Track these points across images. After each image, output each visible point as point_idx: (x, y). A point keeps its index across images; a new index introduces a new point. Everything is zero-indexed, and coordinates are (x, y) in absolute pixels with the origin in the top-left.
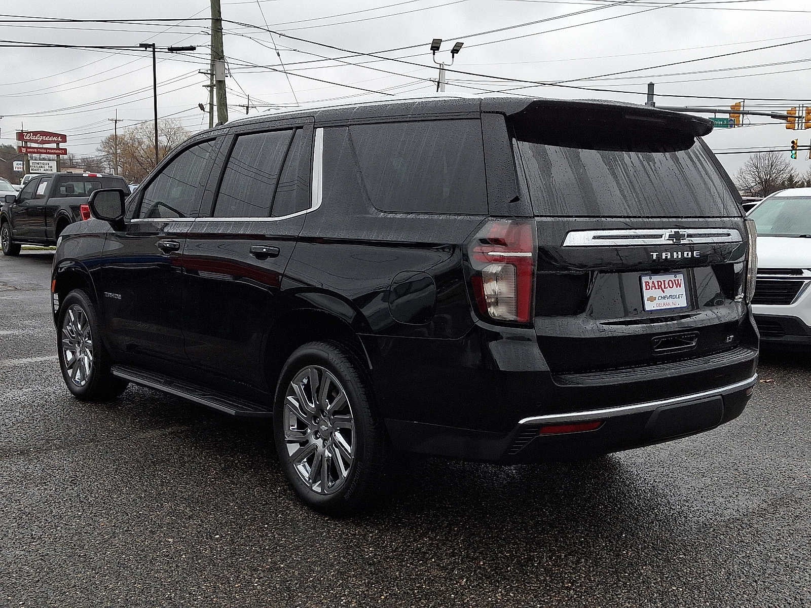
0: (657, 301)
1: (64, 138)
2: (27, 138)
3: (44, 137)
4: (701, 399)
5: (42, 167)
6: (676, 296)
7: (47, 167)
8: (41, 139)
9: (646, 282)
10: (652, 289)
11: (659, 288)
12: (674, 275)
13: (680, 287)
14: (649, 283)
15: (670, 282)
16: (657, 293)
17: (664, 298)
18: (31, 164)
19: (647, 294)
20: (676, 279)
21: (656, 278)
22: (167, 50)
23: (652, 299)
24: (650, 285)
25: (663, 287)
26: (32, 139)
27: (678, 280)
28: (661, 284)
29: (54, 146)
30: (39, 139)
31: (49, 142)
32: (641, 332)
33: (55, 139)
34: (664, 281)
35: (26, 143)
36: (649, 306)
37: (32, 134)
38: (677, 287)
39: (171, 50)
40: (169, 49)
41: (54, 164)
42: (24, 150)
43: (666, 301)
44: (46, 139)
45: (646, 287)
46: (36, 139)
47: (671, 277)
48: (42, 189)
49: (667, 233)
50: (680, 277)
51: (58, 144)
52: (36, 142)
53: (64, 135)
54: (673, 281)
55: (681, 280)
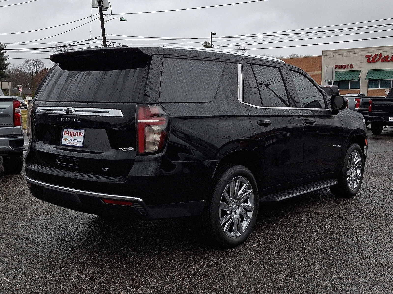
0: (68, 141)
6: (78, 140)
9: (65, 131)
10: (67, 135)
11: (70, 135)
12: (79, 130)
13: (81, 136)
14: (66, 132)
15: (77, 133)
16: (69, 137)
17: (71, 140)
19: (64, 137)
21: (70, 130)
23: (66, 139)
24: (67, 133)
25: (72, 135)
27: (81, 133)
28: (72, 133)
34: (74, 132)
36: (64, 142)
38: (79, 136)
43: (72, 142)
45: (65, 134)
47: (78, 131)
49: (64, 109)
50: (83, 132)
54: (78, 133)
55: (83, 133)
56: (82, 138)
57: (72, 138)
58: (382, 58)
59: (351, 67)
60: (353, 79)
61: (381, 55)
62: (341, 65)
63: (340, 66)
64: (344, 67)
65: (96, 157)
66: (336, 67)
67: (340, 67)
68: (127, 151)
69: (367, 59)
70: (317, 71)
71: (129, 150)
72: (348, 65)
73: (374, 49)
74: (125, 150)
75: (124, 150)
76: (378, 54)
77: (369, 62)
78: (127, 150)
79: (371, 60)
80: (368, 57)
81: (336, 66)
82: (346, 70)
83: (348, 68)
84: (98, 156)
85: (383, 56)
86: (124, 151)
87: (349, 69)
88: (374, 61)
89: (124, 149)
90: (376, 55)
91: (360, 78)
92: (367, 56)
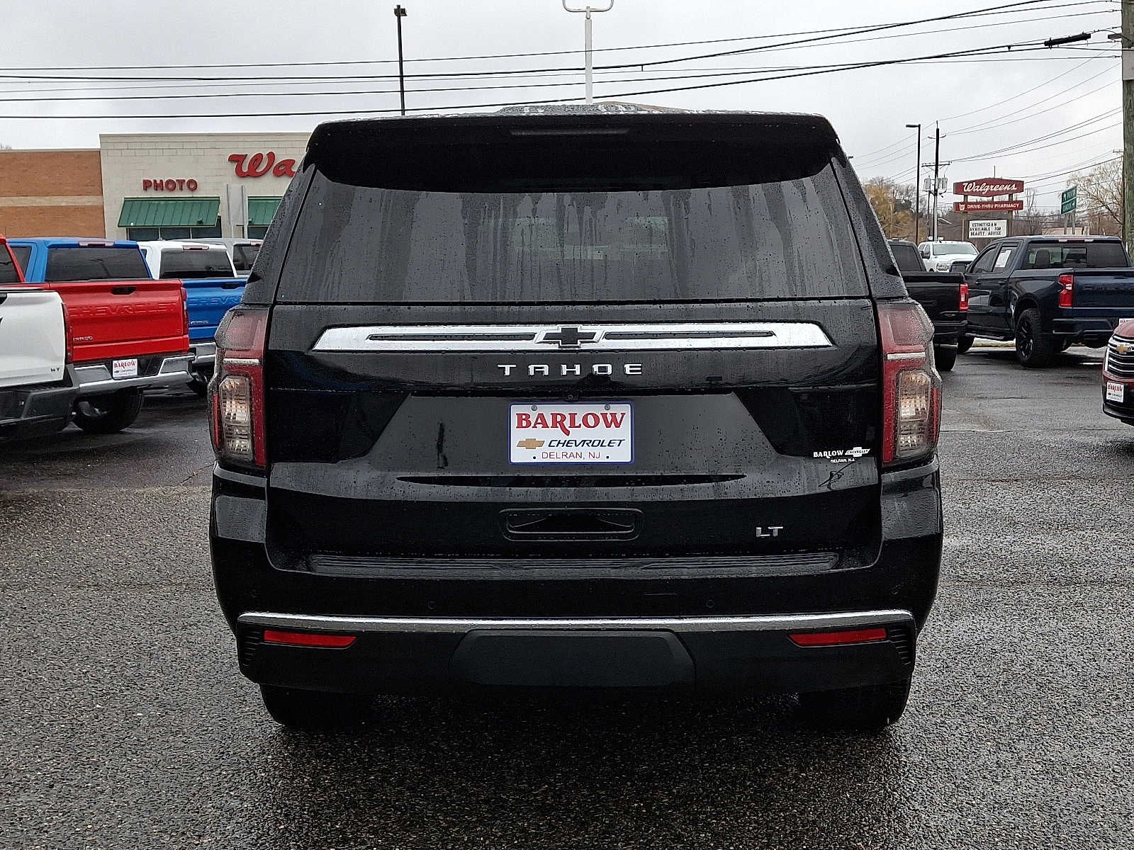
0: (543, 448)
1: (1020, 185)
2: (968, 190)
3: (992, 186)
4: (599, 630)
5: (986, 229)
6: (601, 442)
7: (993, 229)
8: (987, 189)
9: (520, 415)
11: (554, 426)
12: (601, 405)
13: (618, 426)
14: (528, 417)
15: (590, 416)
16: (548, 434)
17: (567, 444)
18: (971, 226)
19: (517, 435)
20: (608, 412)
21: (549, 409)
22: (1043, 46)
23: (532, 444)
24: (532, 421)
25: (567, 425)
26: (974, 190)
27: (613, 414)
28: (564, 419)
29: (1006, 198)
30: (984, 189)
31: (998, 193)
32: (474, 499)
33: (1007, 188)
34: (573, 415)
35: (966, 196)
36: (519, 455)
37: (974, 183)
38: (609, 427)
39: (1050, 44)
40: (1046, 43)
41: (1002, 224)
42: (962, 208)
43: (571, 449)
44: (995, 189)
45: (520, 424)
46: (981, 190)
47: (597, 408)
48: (1003, 260)
49: (541, 331)
50: (622, 409)
51: (1011, 195)
52: (980, 194)
53: (1021, 181)
54: (600, 417)
55: (623, 414)
56: (625, 432)
57: (563, 438)
58: (275, 165)
59: (192, 186)
60: (201, 222)
61: (271, 156)
62: (161, 181)
63: (158, 182)
64: (171, 186)
65: (725, 493)
66: (147, 185)
67: (158, 186)
68: (845, 460)
69: (235, 165)
70: (88, 194)
71: (851, 456)
72: (181, 182)
73: (253, 139)
74: (837, 457)
75: (833, 458)
76: (265, 153)
77: (240, 174)
78: (844, 456)
79: (245, 169)
80: (237, 159)
81: (145, 182)
82: (177, 194)
83: (181, 189)
84: (731, 490)
85: (278, 160)
86: (834, 461)
87: (186, 194)
88: (253, 173)
89: (834, 453)
90: (258, 158)
91: (219, 220)
92: (234, 159)
